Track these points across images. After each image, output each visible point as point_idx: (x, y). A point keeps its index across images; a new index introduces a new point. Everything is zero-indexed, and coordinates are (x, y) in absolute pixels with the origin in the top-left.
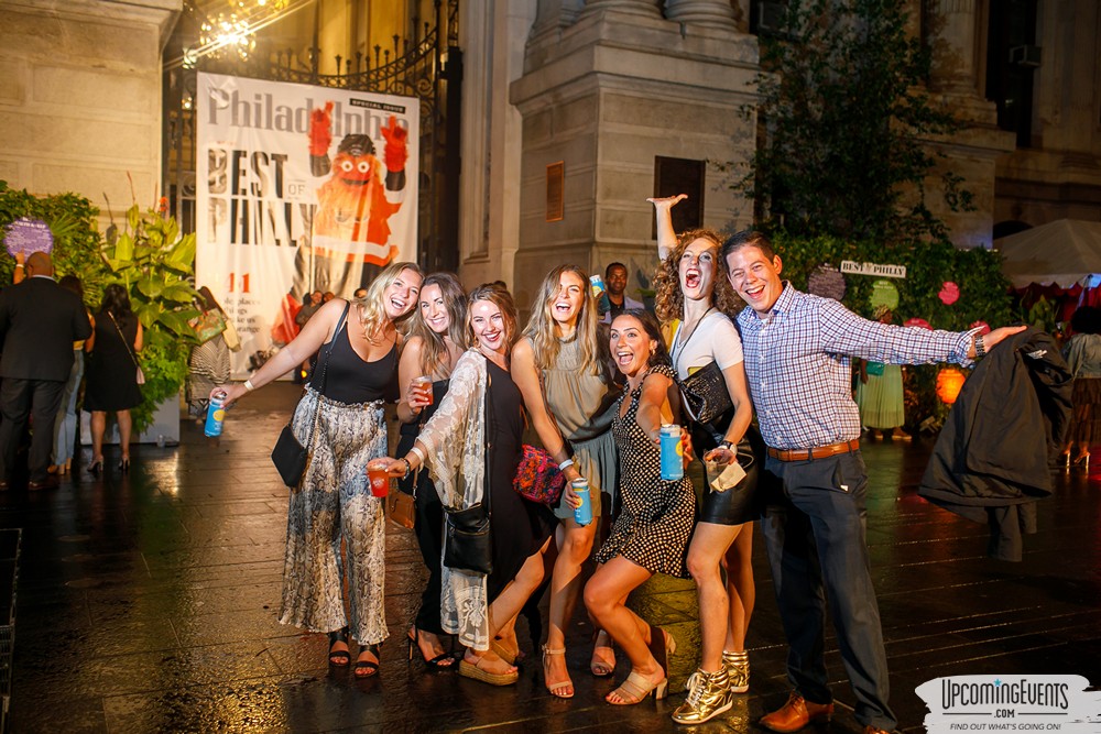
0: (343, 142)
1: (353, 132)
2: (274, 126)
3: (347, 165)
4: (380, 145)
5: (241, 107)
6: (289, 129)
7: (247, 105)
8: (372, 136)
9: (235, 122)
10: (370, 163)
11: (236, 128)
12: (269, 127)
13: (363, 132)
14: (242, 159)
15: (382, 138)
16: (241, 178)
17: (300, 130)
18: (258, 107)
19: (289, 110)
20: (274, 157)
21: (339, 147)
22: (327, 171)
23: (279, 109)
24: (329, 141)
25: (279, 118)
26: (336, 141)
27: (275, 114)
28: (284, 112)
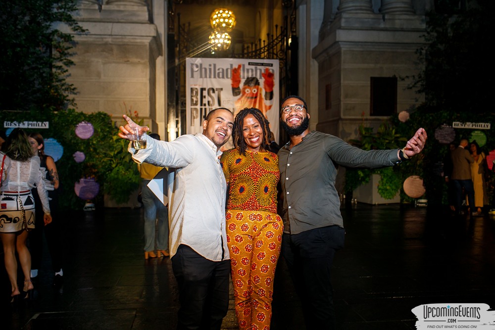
0: (246, 81)
1: (250, 76)
2: (217, 77)
3: (248, 91)
4: (262, 81)
5: (203, 70)
6: (223, 77)
7: (206, 69)
8: (258, 77)
9: (201, 77)
10: (258, 89)
11: (201, 79)
12: (215, 77)
13: (254, 76)
14: (204, 92)
15: (263, 78)
16: (204, 99)
17: (227, 77)
18: (210, 70)
19: (223, 70)
20: (217, 89)
21: (244, 83)
22: (239, 94)
23: (219, 69)
24: (239, 82)
25: (219, 73)
26: (243, 81)
27: (217, 72)
28: (221, 70)
